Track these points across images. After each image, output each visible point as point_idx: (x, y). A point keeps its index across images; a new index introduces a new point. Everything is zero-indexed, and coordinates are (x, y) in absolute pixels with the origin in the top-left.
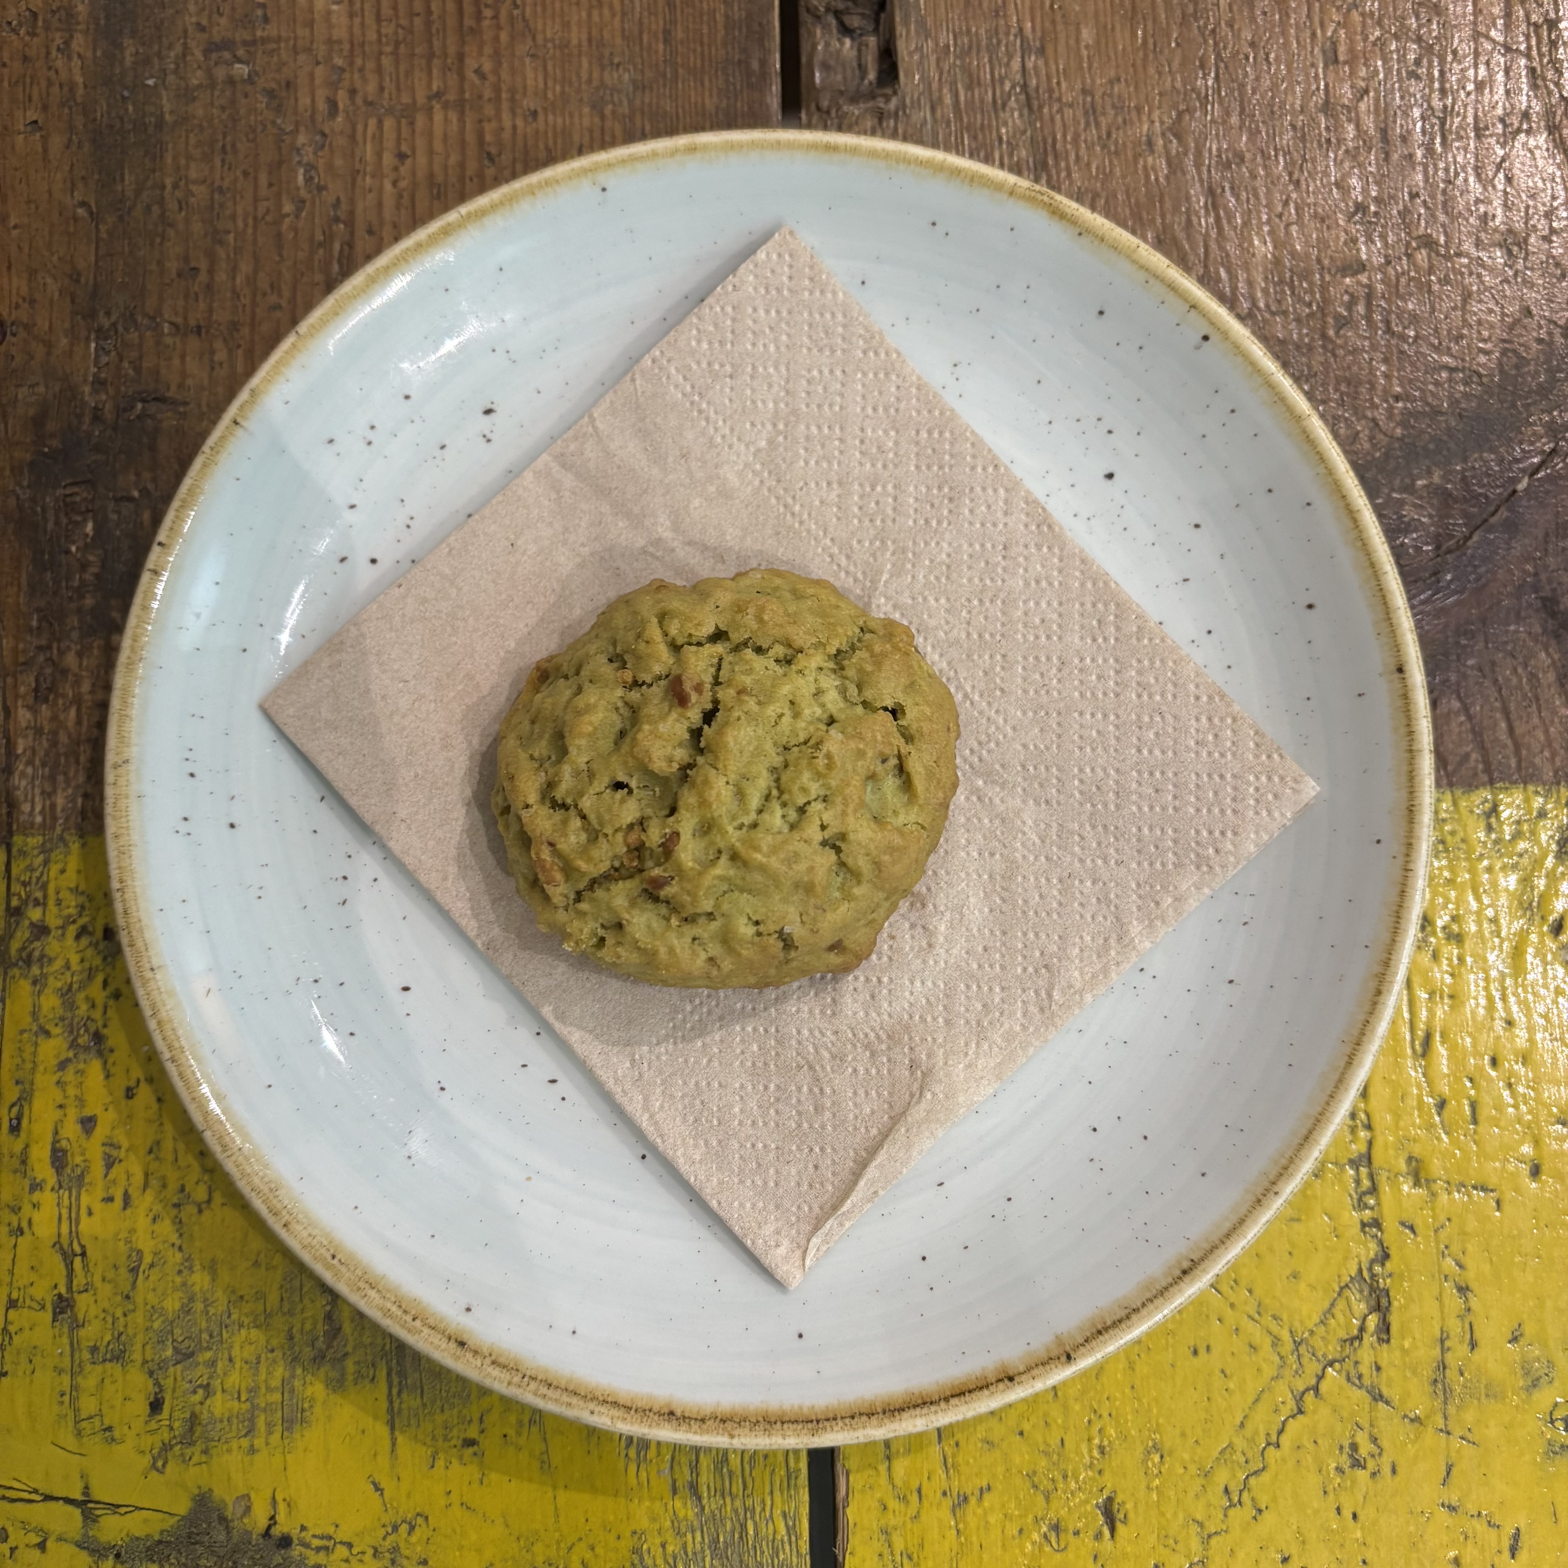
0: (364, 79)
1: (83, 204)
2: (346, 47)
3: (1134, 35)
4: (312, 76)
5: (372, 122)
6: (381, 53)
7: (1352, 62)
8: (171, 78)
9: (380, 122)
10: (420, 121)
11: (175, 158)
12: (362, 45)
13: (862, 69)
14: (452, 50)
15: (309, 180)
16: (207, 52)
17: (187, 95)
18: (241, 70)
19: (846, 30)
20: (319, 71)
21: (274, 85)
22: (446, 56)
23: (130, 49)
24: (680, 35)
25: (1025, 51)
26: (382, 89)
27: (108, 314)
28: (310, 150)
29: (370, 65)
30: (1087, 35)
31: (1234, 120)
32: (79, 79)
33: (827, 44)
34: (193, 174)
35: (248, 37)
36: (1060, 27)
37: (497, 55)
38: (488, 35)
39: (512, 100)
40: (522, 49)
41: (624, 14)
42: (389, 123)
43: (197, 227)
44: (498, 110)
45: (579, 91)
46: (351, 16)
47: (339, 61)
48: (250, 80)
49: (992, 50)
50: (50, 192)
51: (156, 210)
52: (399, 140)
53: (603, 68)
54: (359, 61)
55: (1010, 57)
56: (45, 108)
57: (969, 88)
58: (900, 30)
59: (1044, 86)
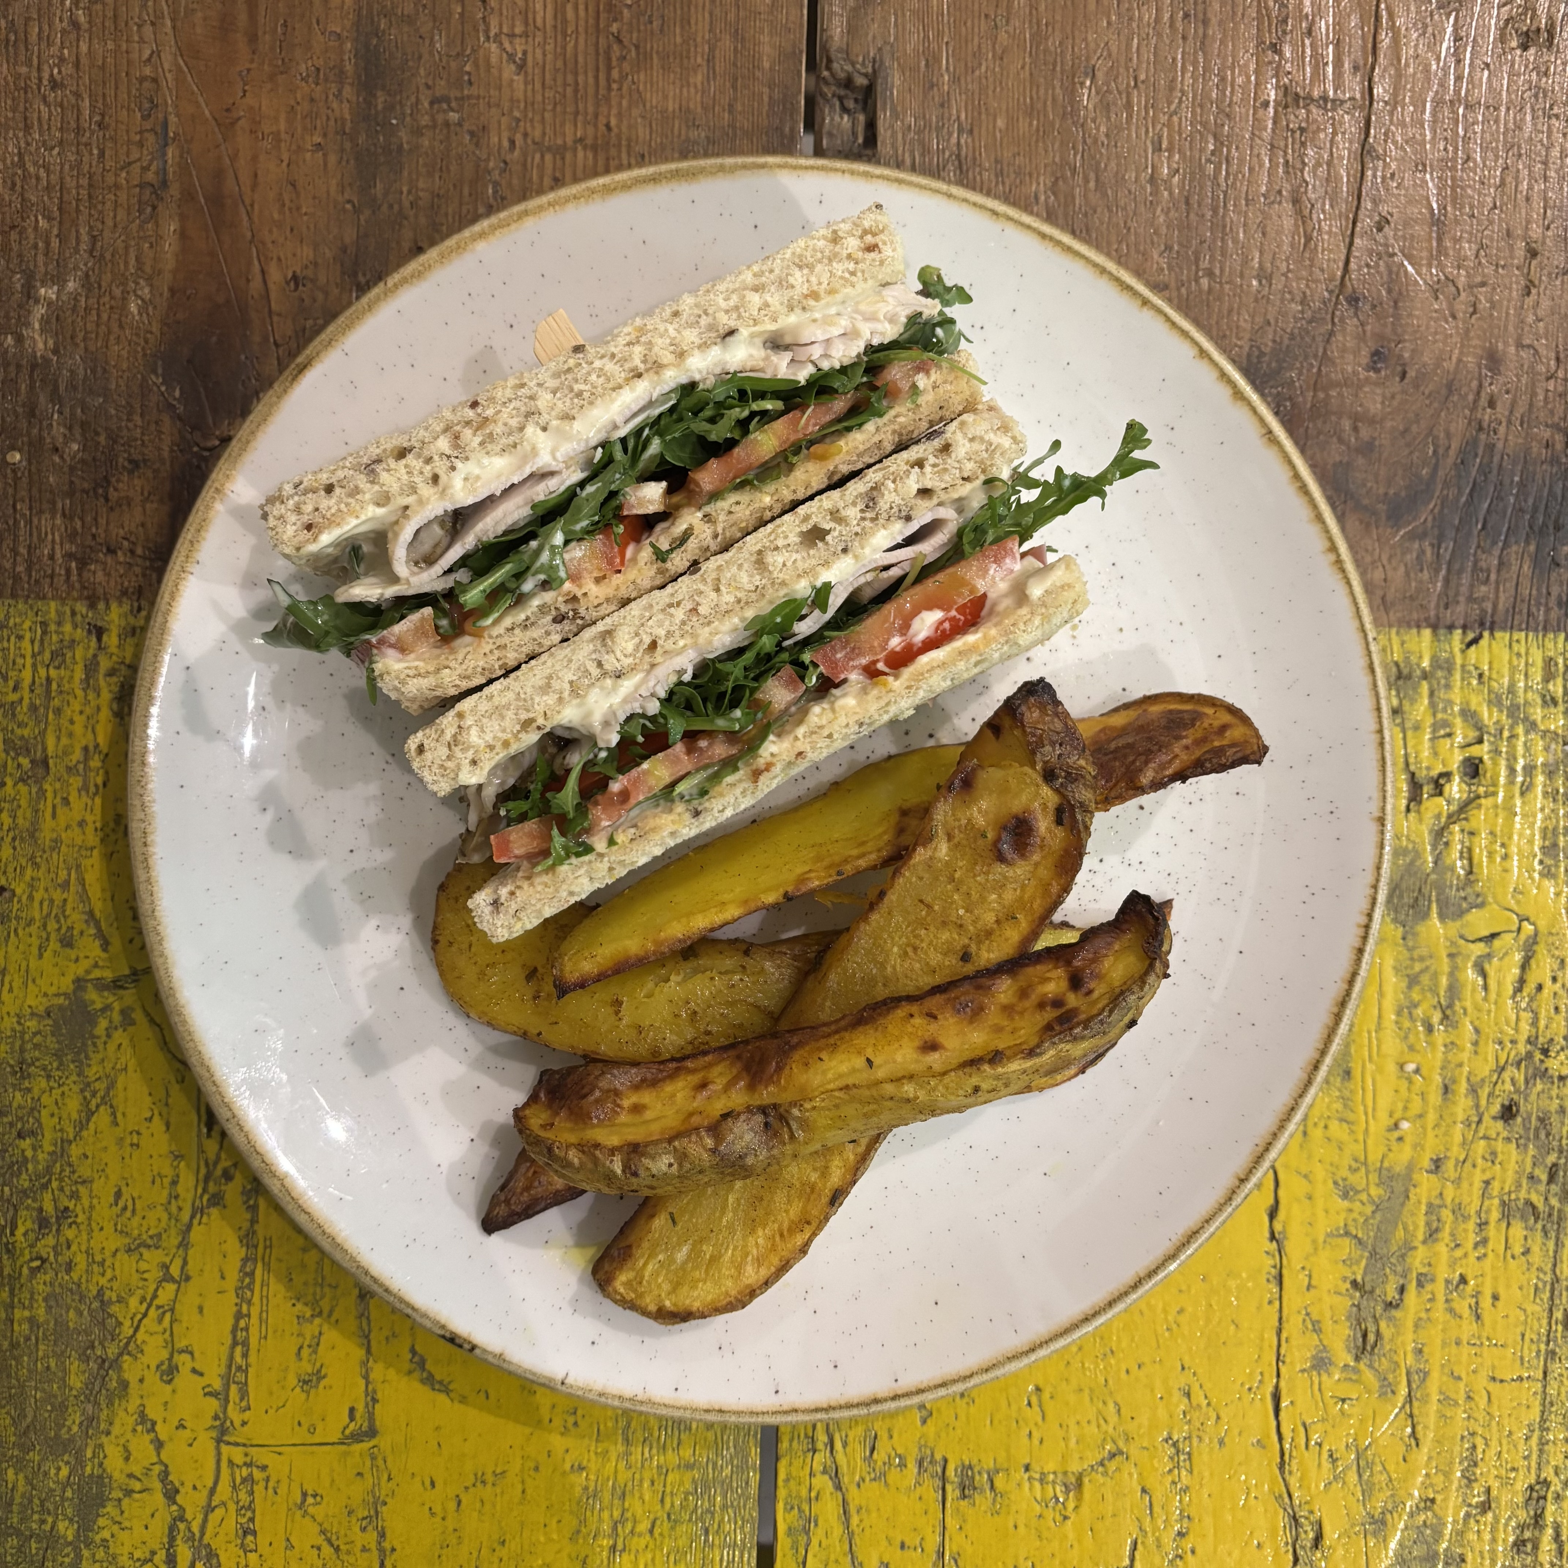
0: (533, 127)
1: (349, 201)
2: (522, 105)
3: (1031, 124)
4: (499, 122)
5: (538, 156)
6: (544, 110)
7: (1170, 150)
8: (408, 119)
9: (542, 157)
10: (569, 156)
11: (410, 174)
12: (533, 104)
13: (854, 134)
14: (591, 109)
15: (495, 192)
16: (432, 103)
17: (418, 132)
18: (454, 116)
19: (845, 110)
20: (504, 120)
21: (474, 128)
22: (586, 113)
23: (381, 99)
24: (740, 108)
25: (960, 131)
26: (544, 134)
27: (364, 275)
28: (497, 172)
29: (537, 118)
30: (1000, 123)
31: (1092, 185)
32: (348, 116)
33: (832, 119)
34: (421, 185)
35: (459, 95)
36: (983, 116)
37: (620, 115)
38: (614, 102)
39: (629, 146)
40: (635, 112)
41: (703, 92)
42: (548, 157)
43: (423, 220)
44: (620, 152)
45: (672, 142)
46: (526, 83)
47: (517, 114)
48: (460, 124)
49: (938, 129)
50: (328, 192)
51: (396, 207)
52: (554, 169)
53: (688, 127)
54: (530, 115)
55: (950, 134)
56: (325, 135)
57: (923, 155)
58: (881, 115)
59: (970, 155)
